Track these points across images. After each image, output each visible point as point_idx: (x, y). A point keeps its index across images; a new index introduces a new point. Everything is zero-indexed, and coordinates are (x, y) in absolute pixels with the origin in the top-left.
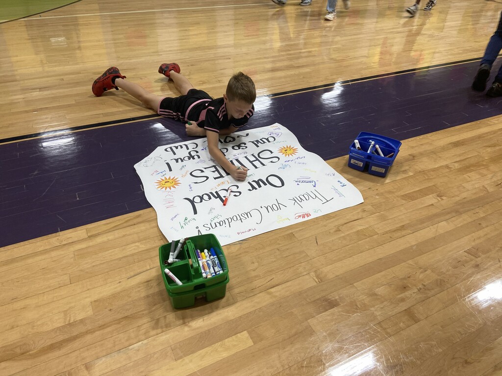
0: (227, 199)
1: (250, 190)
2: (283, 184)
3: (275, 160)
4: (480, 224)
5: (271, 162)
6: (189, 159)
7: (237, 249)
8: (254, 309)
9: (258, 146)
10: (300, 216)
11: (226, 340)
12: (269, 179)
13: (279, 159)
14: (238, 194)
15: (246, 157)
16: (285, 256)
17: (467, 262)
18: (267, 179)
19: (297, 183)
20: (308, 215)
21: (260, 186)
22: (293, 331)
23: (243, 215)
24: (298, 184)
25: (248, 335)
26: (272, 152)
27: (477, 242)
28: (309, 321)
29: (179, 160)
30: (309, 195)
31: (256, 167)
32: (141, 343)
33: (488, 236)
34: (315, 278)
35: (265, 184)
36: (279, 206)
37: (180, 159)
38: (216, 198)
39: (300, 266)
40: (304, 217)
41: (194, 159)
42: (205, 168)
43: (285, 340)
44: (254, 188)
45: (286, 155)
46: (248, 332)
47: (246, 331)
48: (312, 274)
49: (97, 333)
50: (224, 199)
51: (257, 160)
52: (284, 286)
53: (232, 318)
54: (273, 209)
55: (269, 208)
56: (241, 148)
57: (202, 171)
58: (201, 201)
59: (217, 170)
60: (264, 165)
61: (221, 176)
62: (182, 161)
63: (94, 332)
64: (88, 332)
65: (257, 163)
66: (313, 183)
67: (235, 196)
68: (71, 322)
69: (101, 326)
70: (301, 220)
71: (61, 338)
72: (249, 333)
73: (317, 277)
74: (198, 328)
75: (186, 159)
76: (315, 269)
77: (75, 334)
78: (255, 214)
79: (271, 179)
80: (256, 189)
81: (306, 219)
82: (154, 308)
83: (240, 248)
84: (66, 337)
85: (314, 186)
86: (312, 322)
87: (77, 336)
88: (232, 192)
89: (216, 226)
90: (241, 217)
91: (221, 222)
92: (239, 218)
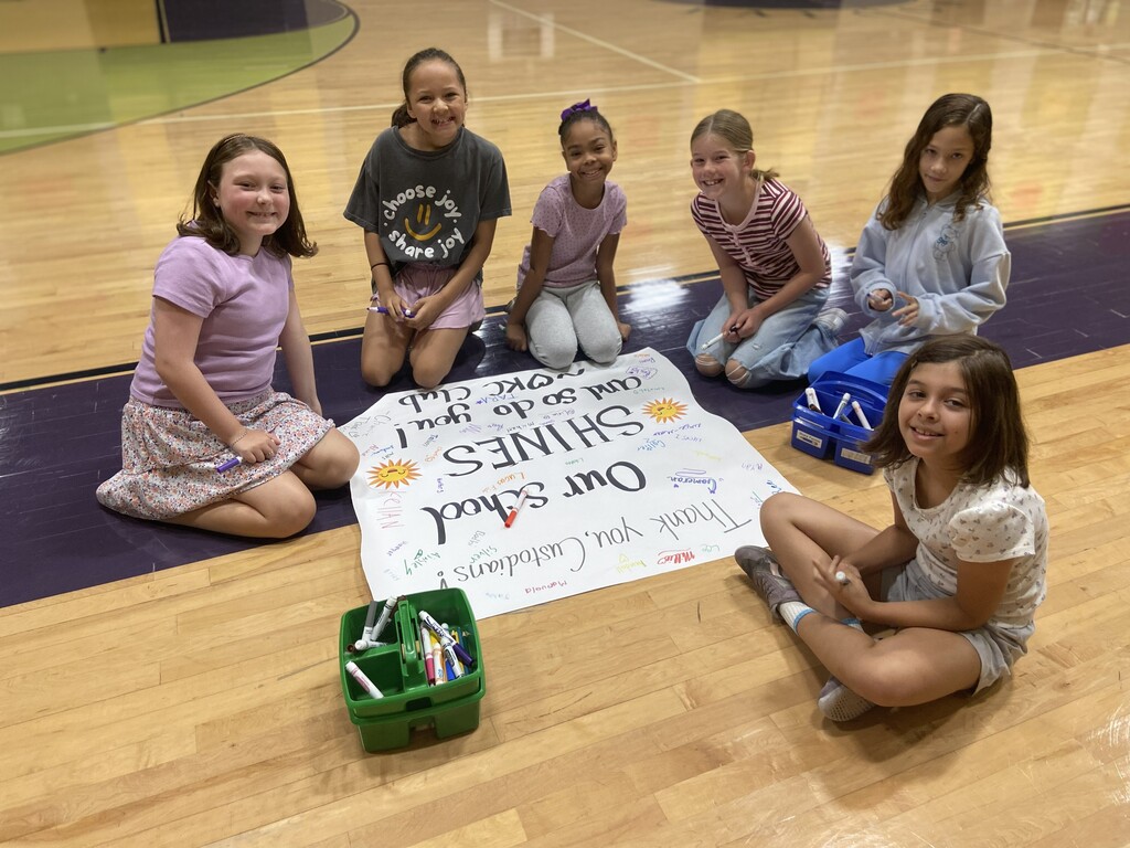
0: (514, 514)
1: (567, 495)
2: (642, 484)
3: (633, 429)
4: (1084, 589)
5: (625, 434)
6: (448, 421)
7: (519, 624)
8: (538, 760)
9: (599, 398)
10: (668, 559)
11: (469, 828)
12: (614, 472)
13: (642, 427)
14: (540, 502)
15: (570, 422)
16: (624, 643)
17: (1041, 676)
18: (609, 473)
19: (674, 483)
20: (688, 556)
21: (590, 487)
22: (619, 816)
23: (543, 550)
24: (676, 486)
25: (516, 818)
26: (628, 412)
27: (1073, 630)
28: (656, 794)
29: (427, 424)
30: (696, 511)
31: (589, 445)
32: (286, 821)
33: (1100, 619)
34: (684, 696)
35: (603, 483)
36: (626, 533)
37: (429, 421)
38: (491, 509)
39: (654, 668)
40: (678, 560)
41: (457, 421)
42: (478, 444)
43: (597, 835)
44: (576, 490)
45: (658, 421)
46: (519, 812)
47: (513, 811)
48: (680, 687)
49: (200, 794)
50: (508, 512)
51: (594, 428)
52: (612, 711)
53: (489, 778)
54: (611, 539)
55: (603, 537)
56: (563, 400)
57: (471, 450)
58: (458, 516)
59: (503, 448)
60: (606, 440)
61: (511, 462)
62: (432, 426)
63: (194, 790)
64: (179, 791)
65: (592, 436)
66: (711, 486)
67: (533, 506)
68: (149, 766)
69: (207, 781)
70: (672, 567)
71: (125, 799)
72: (522, 814)
73: (690, 694)
74: (411, 797)
75: (442, 421)
76: (686, 677)
77: (153, 793)
78: (571, 549)
79: (618, 473)
80: (581, 492)
81: (684, 564)
82: (323, 748)
83: (528, 622)
84: (136, 798)
85: (713, 492)
86: (665, 797)
87: (157, 796)
88: (528, 497)
89: (482, 572)
90: (540, 555)
91: (494, 565)
92: (533, 557)
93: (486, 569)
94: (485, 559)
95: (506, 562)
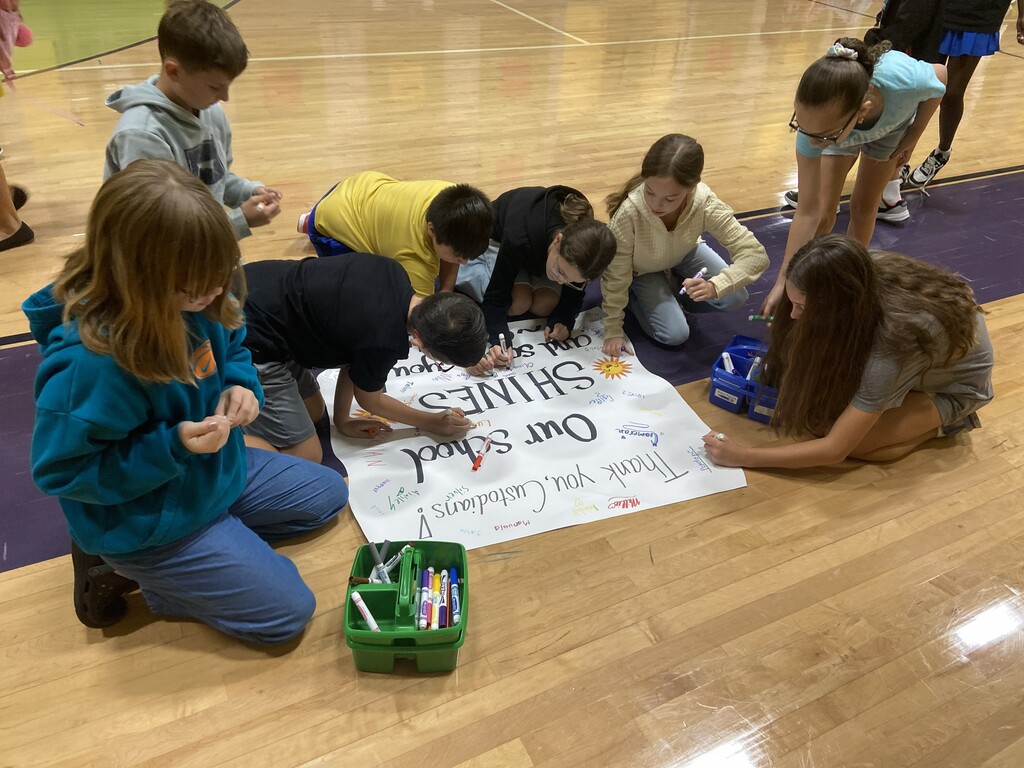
0: (480, 458)
1: (528, 442)
2: (594, 435)
3: (584, 383)
5: (578, 387)
6: (422, 370)
7: (498, 570)
8: (533, 694)
9: (555, 354)
10: (618, 504)
11: (481, 756)
12: (570, 423)
13: (593, 382)
14: (505, 448)
15: (529, 374)
16: (592, 585)
18: (564, 423)
19: (621, 434)
20: (635, 503)
21: (549, 435)
22: (608, 740)
23: (509, 490)
24: (623, 437)
25: (522, 746)
26: (580, 368)
28: (637, 719)
29: (403, 372)
30: (641, 462)
31: (547, 397)
32: (320, 759)
34: (648, 632)
35: (560, 432)
36: (579, 480)
37: (405, 368)
38: (463, 453)
39: (621, 607)
40: (625, 505)
42: (449, 392)
43: (592, 758)
44: (537, 438)
45: (607, 377)
46: (522, 740)
47: (517, 741)
48: (644, 624)
49: (239, 738)
50: (477, 455)
51: (551, 381)
52: (589, 647)
53: (492, 712)
54: (568, 485)
55: (561, 481)
56: (523, 354)
57: (443, 397)
58: (434, 458)
59: (471, 396)
60: (562, 393)
61: (478, 410)
62: (408, 373)
63: (232, 735)
64: (219, 736)
65: (549, 388)
66: (653, 439)
67: (499, 451)
68: (187, 715)
69: (242, 725)
70: (620, 511)
71: (169, 747)
72: (525, 742)
73: (653, 629)
74: (427, 732)
75: (416, 369)
76: (647, 614)
77: (194, 740)
78: (533, 491)
79: (573, 424)
80: (541, 440)
81: (630, 510)
83: (506, 567)
84: (179, 744)
85: (655, 445)
87: (199, 742)
88: (493, 442)
89: (456, 510)
90: (506, 495)
91: (467, 503)
92: (501, 497)
93: (459, 506)
94: (459, 498)
95: (477, 500)
